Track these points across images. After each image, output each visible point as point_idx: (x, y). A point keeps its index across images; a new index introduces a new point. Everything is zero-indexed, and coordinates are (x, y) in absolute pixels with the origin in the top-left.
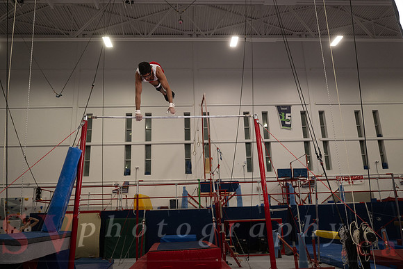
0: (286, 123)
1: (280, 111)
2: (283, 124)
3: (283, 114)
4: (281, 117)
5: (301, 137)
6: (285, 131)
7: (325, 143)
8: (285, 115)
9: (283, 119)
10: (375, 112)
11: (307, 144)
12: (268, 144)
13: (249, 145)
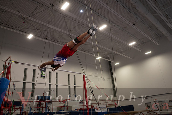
0: (43, 75)
2: (42, 75)
3: (42, 71)
4: (41, 73)
5: (48, 82)
6: (42, 79)
7: (57, 86)
8: (43, 72)
9: (42, 74)
10: (74, 76)
11: (50, 85)
12: (33, 84)
13: (24, 83)
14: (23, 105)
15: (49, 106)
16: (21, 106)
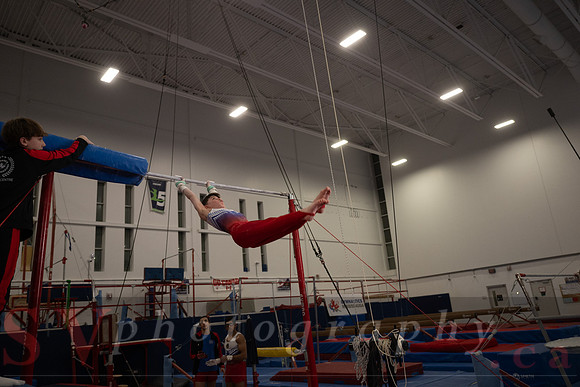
0: (158, 204)
1: (151, 187)
2: (154, 204)
3: (155, 191)
4: (152, 195)
5: (175, 225)
6: (156, 215)
7: (204, 236)
8: (157, 193)
9: (155, 199)
10: (259, 204)
11: (181, 235)
12: (129, 231)
13: (100, 230)
14: (99, 298)
15: (181, 297)
16: (94, 300)
